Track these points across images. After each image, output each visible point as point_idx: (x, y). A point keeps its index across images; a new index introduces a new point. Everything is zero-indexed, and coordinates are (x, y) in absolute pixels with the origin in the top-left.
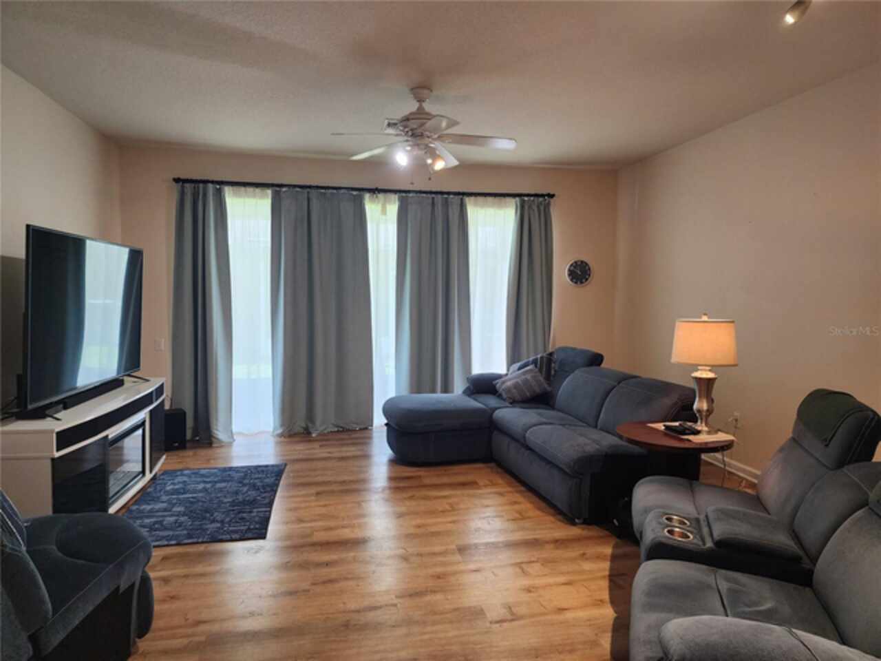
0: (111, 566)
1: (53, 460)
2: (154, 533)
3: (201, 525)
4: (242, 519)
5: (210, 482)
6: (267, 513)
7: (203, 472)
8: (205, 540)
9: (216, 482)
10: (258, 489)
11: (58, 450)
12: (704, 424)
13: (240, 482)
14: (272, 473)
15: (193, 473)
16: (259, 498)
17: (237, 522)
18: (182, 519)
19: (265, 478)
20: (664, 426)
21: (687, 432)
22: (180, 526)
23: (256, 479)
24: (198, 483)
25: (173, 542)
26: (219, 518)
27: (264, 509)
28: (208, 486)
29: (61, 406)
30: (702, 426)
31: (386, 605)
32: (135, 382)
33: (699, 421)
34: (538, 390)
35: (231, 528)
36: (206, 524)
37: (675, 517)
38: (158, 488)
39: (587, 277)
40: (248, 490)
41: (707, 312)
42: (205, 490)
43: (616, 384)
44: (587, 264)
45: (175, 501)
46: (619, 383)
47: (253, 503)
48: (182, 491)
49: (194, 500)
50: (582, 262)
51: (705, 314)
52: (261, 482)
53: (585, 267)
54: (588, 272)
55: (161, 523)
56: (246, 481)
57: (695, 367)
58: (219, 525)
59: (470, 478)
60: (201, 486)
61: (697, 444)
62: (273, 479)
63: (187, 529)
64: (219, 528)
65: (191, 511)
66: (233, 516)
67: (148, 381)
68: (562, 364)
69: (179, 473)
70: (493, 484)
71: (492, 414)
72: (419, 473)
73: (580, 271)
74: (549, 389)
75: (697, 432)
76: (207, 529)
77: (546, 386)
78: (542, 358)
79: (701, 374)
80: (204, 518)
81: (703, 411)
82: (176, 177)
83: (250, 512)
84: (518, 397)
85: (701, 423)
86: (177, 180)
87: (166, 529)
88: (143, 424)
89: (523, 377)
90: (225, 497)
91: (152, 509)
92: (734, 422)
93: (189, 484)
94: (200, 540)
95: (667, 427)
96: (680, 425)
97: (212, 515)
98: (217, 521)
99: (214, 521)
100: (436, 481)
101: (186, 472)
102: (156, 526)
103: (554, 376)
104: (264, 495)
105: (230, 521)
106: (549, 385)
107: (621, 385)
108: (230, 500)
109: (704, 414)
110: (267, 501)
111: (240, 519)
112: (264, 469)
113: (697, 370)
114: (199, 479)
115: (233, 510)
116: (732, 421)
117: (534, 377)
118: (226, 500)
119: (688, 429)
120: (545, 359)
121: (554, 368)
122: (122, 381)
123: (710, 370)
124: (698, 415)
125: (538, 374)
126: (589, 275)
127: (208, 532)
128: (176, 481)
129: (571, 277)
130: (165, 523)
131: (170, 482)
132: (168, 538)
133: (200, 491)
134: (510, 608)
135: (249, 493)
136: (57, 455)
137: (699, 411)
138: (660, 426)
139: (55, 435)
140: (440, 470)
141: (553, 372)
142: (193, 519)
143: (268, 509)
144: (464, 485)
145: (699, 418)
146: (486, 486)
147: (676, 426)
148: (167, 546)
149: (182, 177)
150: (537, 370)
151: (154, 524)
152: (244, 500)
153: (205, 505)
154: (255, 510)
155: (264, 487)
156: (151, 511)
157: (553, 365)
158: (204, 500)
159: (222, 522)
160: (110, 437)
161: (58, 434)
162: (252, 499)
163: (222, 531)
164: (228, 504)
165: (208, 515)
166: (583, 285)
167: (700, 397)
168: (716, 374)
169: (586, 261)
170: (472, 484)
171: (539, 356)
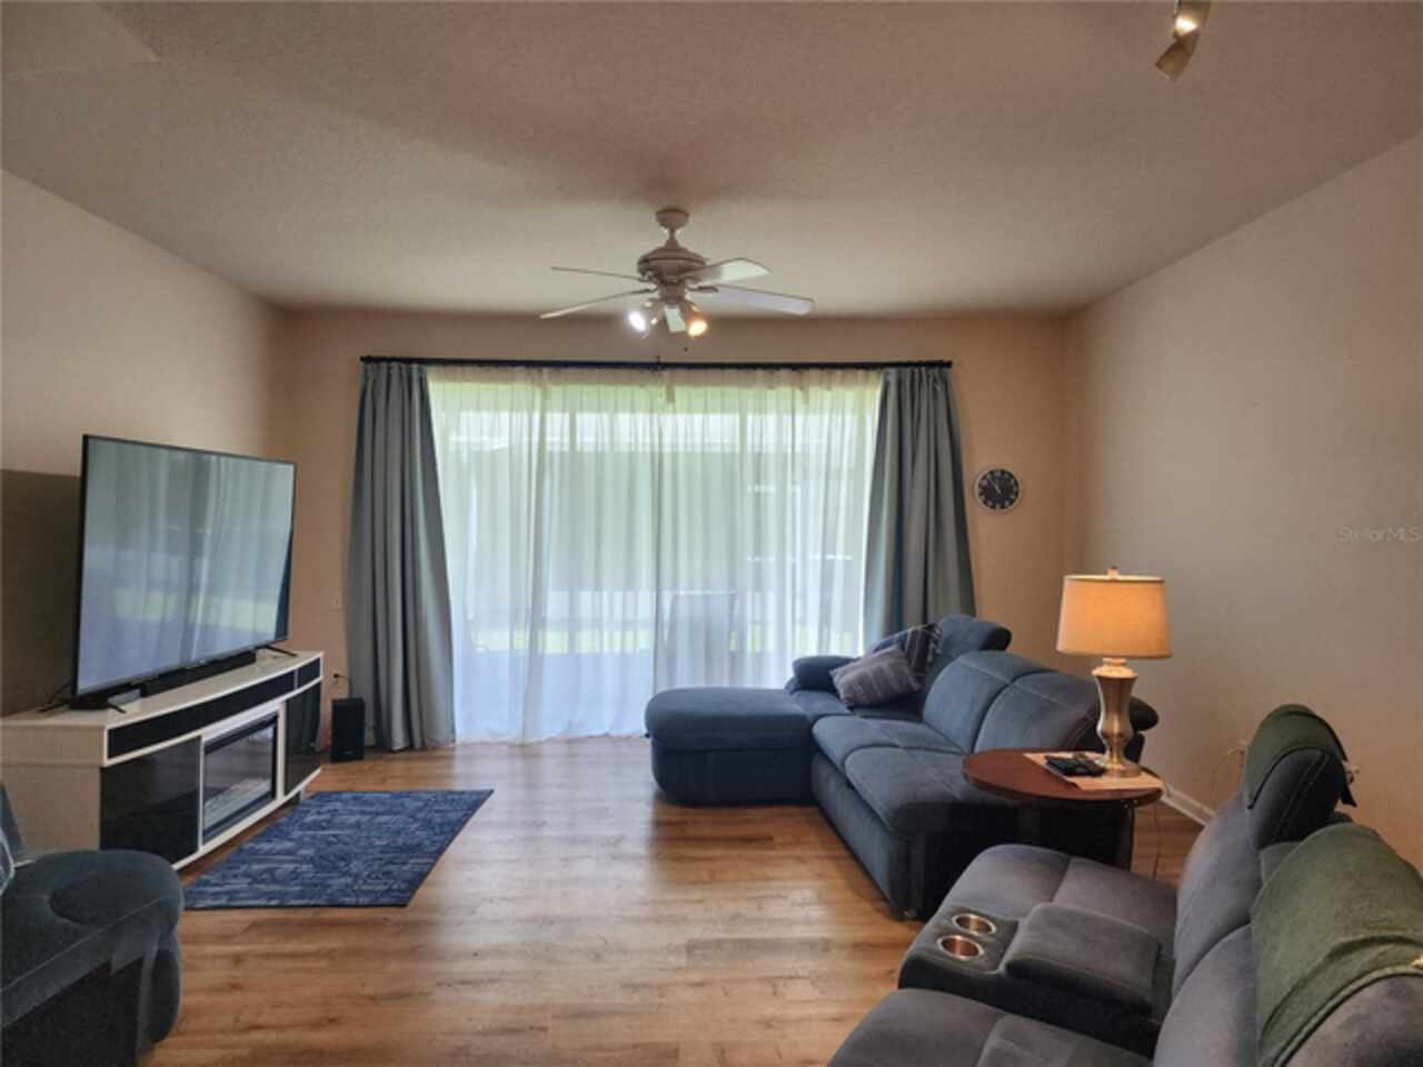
0: (100, 930)
1: (103, 770)
2: (256, 886)
3: (325, 879)
4: (388, 873)
5: (370, 813)
6: (428, 866)
7: (369, 796)
8: (320, 902)
9: (378, 814)
10: (432, 828)
11: (111, 756)
12: (1115, 759)
13: (412, 816)
14: (466, 803)
15: (355, 798)
16: (427, 842)
17: (377, 878)
18: (304, 867)
19: (449, 812)
20: (1047, 758)
21: (1080, 770)
22: (295, 879)
23: (437, 811)
24: (352, 813)
25: (274, 903)
26: (354, 870)
27: (425, 861)
28: (365, 819)
29: (137, 691)
30: (1112, 763)
31: (532, 1028)
32: (275, 657)
33: (1108, 752)
34: (896, 686)
35: (365, 887)
36: (332, 878)
37: (973, 917)
38: (296, 818)
39: (1013, 497)
40: (417, 829)
41: (1117, 564)
42: (358, 825)
43: (1008, 681)
44: (1011, 476)
45: (307, 839)
46: (1014, 680)
47: (412, 849)
48: (324, 824)
49: (334, 839)
50: (1003, 472)
51: (1114, 568)
52: (443, 817)
53: (1009, 481)
54: (1015, 489)
55: (271, 871)
56: (421, 815)
57: (1097, 660)
58: (349, 880)
59: (766, 830)
60: (353, 819)
61: (1087, 792)
62: (461, 814)
63: (303, 884)
64: (347, 885)
65: (321, 857)
66: (375, 868)
67: (294, 655)
68: (948, 643)
69: (334, 796)
70: (798, 841)
71: (812, 725)
72: (686, 818)
73: (1000, 488)
74: (916, 686)
75: (1100, 772)
76: (330, 886)
77: (911, 680)
78: (914, 633)
79: (1111, 671)
80: (335, 868)
81: (1112, 734)
82: (365, 354)
83: (404, 864)
84: (863, 699)
85: (1111, 756)
86: (367, 360)
87: (275, 881)
88: (273, 720)
89: (876, 666)
90: (379, 838)
91: (271, 849)
92: (1239, 755)
93: (340, 815)
94: (312, 902)
95: (1051, 761)
96: (1075, 758)
97: (347, 865)
98: (350, 875)
99: (345, 874)
100: (707, 831)
101: (345, 796)
102: (264, 876)
103: (931, 664)
104: (436, 838)
105: (369, 876)
106: (920, 680)
107: (1017, 683)
108: (384, 843)
109: (1115, 740)
110: (434, 848)
111: (385, 873)
112: (456, 797)
113: (1101, 664)
114: (357, 808)
115: (381, 859)
116: (1233, 753)
117: (893, 666)
118: (378, 843)
119: (1084, 766)
120: (919, 637)
121: (934, 650)
122: (254, 655)
123: (1124, 665)
124: (1104, 742)
125: (904, 661)
126: (1017, 494)
127: (329, 891)
128: (325, 809)
129: (983, 497)
130: (277, 873)
131: (315, 810)
132: (271, 895)
133: (350, 826)
134: (723, 1051)
135: (418, 833)
136: (108, 762)
137: (1105, 735)
138: (1039, 759)
139: (106, 734)
140: (725, 813)
141: (930, 658)
142: (320, 868)
143: (431, 861)
144: (748, 841)
145: (1108, 747)
146: (783, 845)
147: (1069, 759)
148: (266, 907)
149: (374, 354)
150: (902, 654)
151: (261, 875)
152: (405, 844)
153: (346, 848)
154: (412, 861)
155: (441, 825)
156: (268, 853)
157: (932, 645)
158: (348, 840)
159: (357, 877)
160: (204, 740)
161: (111, 732)
162: (415, 841)
163: (349, 890)
164: (378, 849)
165: (342, 864)
166: (1005, 510)
167: (1107, 711)
168: (1134, 671)
169: (1010, 470)
170: (765, 841)
171: (910, 631)
